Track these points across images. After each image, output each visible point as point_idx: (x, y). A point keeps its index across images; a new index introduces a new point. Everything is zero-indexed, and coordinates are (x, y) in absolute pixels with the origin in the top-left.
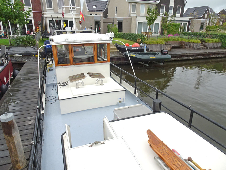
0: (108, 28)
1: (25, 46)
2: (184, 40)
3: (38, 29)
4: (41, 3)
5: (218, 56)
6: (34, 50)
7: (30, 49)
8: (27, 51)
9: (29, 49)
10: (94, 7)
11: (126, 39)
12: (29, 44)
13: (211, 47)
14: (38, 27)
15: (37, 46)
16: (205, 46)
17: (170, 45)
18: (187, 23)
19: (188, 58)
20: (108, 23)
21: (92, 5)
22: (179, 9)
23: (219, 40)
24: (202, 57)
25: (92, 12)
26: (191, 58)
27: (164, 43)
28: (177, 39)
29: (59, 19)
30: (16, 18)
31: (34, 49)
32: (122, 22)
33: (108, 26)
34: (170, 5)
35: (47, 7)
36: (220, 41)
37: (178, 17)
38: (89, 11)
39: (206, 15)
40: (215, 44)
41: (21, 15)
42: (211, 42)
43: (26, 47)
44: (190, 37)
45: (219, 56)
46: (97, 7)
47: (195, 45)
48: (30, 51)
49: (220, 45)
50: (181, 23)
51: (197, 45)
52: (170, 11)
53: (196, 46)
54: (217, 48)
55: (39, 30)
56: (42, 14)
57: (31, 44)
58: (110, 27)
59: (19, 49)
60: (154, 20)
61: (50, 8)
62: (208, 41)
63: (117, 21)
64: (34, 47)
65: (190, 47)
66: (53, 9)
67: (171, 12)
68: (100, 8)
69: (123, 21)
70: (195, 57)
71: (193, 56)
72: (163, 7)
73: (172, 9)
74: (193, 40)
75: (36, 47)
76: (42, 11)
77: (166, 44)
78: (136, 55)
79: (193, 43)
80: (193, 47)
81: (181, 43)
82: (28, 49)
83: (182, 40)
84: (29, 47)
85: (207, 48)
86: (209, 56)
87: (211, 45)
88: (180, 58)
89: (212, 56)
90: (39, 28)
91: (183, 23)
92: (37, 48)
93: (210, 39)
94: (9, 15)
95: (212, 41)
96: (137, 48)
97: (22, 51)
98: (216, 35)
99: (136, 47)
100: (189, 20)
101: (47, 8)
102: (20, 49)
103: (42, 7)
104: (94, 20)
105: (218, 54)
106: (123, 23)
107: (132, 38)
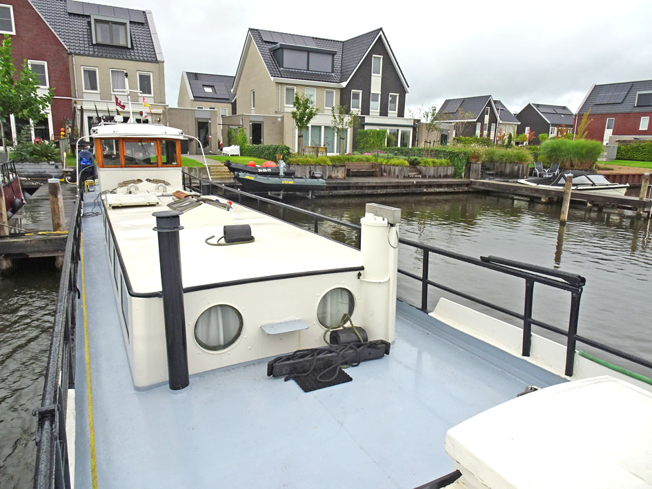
0: (228, 137)
1: (36, 161)
2: (380, 160)
3: (62, 133)
4: (71, 78)
5: (438, 190)
6: (56, 170)
7: (48, 167)
8: (40, 170)
9: (45, 167)
10: (208, 90)
11: (260, 157)
12: (47, 158)
13: (432, 174)
14: (62, 129)
15: (63, 163)
16: (420, 173)
17: (344, 168)
18: (411, 130)
19: (375, 192)
20: (229, 125)
21: (203, 85)
22: (393, 101)
23: (449, 161)
24: (404, 191)
25: (203, 101)
26: (379, 191)
27: (331, 164)
28: (367, 158)
29: (111, 115)
30: (24, 107)
31: (57, 167)
32: (260, 125)
33: (229, 133)
34: (372, 92)
35: (86, 89)
36: (450, 164)
37: (374, 117)
38: (194, 100)
39: (487, 118)
40: (441, 169)
41: (33, 102)
42: (431, 164)
43: (41, 163)
44: (391, 155)
45: (441, 190)
46: (214, 90)
47: (397, 168)
48: (47, 170)
49: (450, 171)
50: (398, 130)
51: (402, 169)
52: (372, 103)
53: (400, 171)
54: (446, 176)
55: (64, 136)
56: (73, 101)
57: (50, 157)
58: (233, 133)
59: (24, 167)
60: (309, 119)
61: (92, 89)
62: (425, 162)
63: (250, 122)
64: (57, 164)
65: (390, 174)
66: (98, 92)
67: (375, 106)
68: (222, 93)
69: (263, 122)
70: (389, 191)
71: (386, 187)
72: (356, 96)
73: (377, 101)
74: (393, 161)
75: (61, 163)
76: (73, 96)
77: (334, 166)
78: (255, 177)
79: (394, 165)
80: (394, 173)
81: (373, 166)
82: (43, 167)
83: (376, 160)
84: (46, 163)
85: (424, 177)
86: (419, 190)
87: (432, 171)
88: (358, 192)
89: (425, 190)
90: (64, 131)
91: (401, 130)
92: (63, 165)
93: (430, 160)
94: (11, 101)
95: (434, 162)
96: (269, 170)
97: (30, 170)
98: (444, 151)
99: (267, 168)
100: (414, 124)
101: (84, 91)
102: (27, 167)
103: (72, 87)
104: (196, 118)
105: (440, 186)
106: (265, 128)
107: (270, 154)
